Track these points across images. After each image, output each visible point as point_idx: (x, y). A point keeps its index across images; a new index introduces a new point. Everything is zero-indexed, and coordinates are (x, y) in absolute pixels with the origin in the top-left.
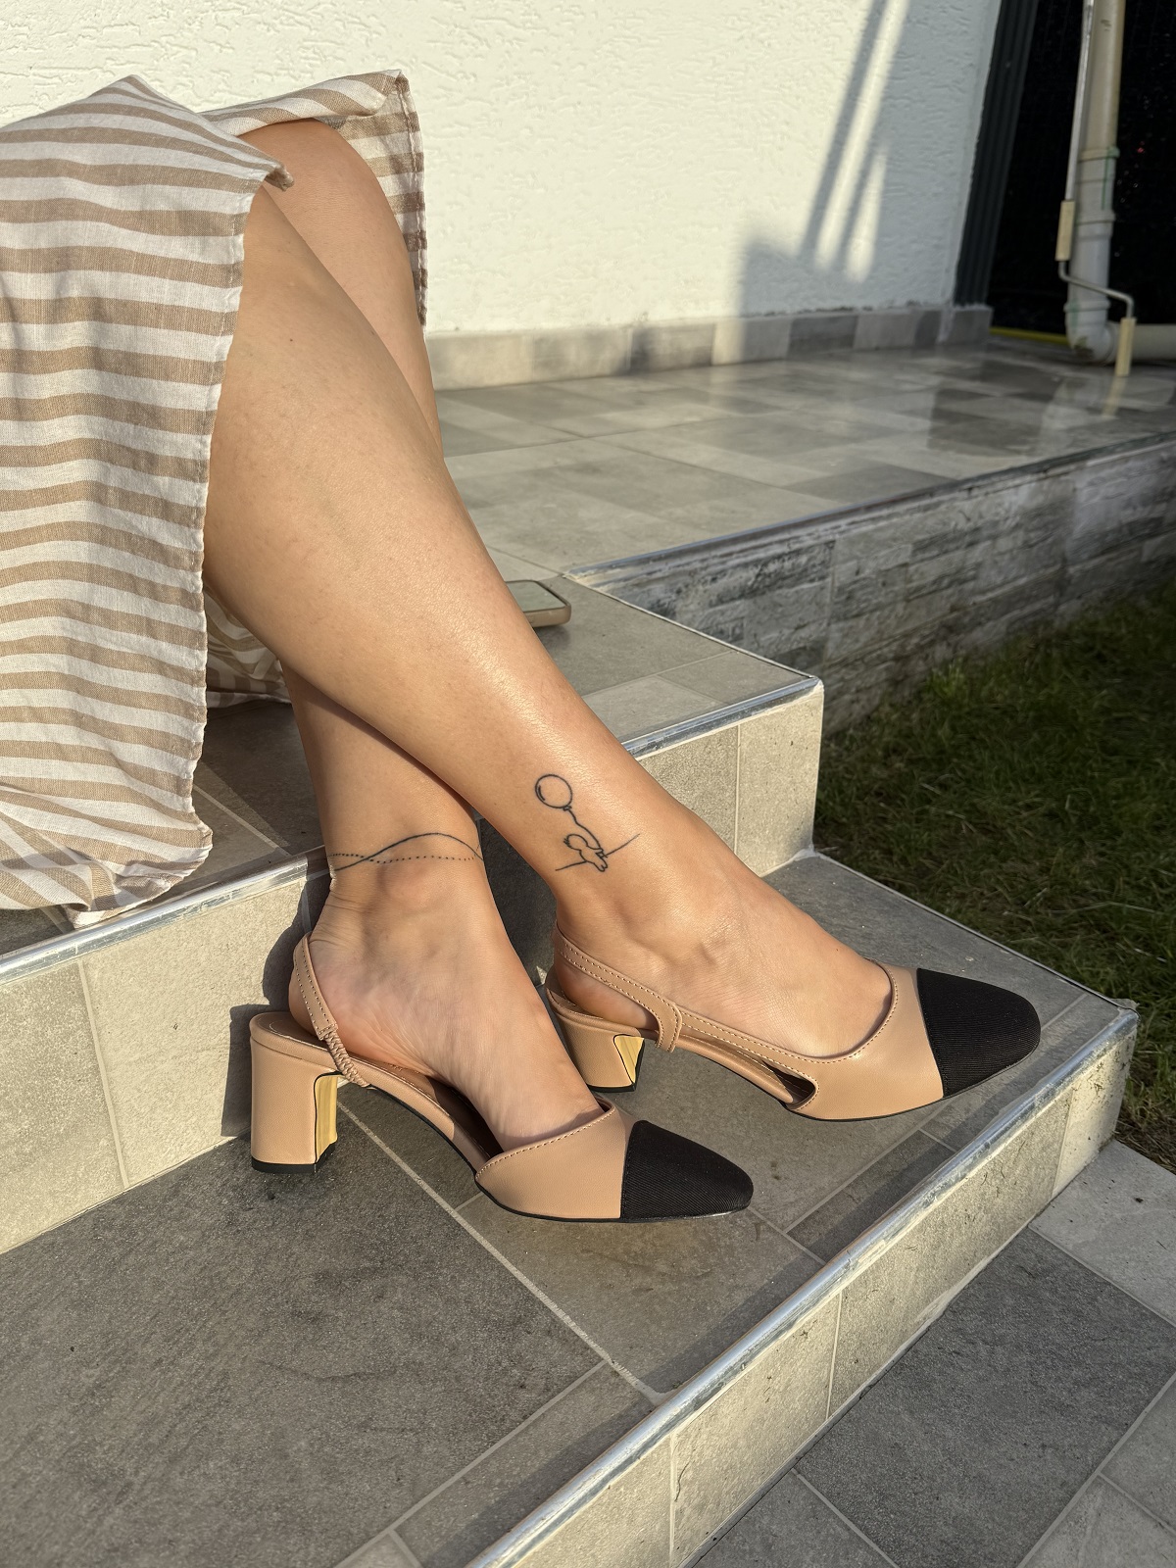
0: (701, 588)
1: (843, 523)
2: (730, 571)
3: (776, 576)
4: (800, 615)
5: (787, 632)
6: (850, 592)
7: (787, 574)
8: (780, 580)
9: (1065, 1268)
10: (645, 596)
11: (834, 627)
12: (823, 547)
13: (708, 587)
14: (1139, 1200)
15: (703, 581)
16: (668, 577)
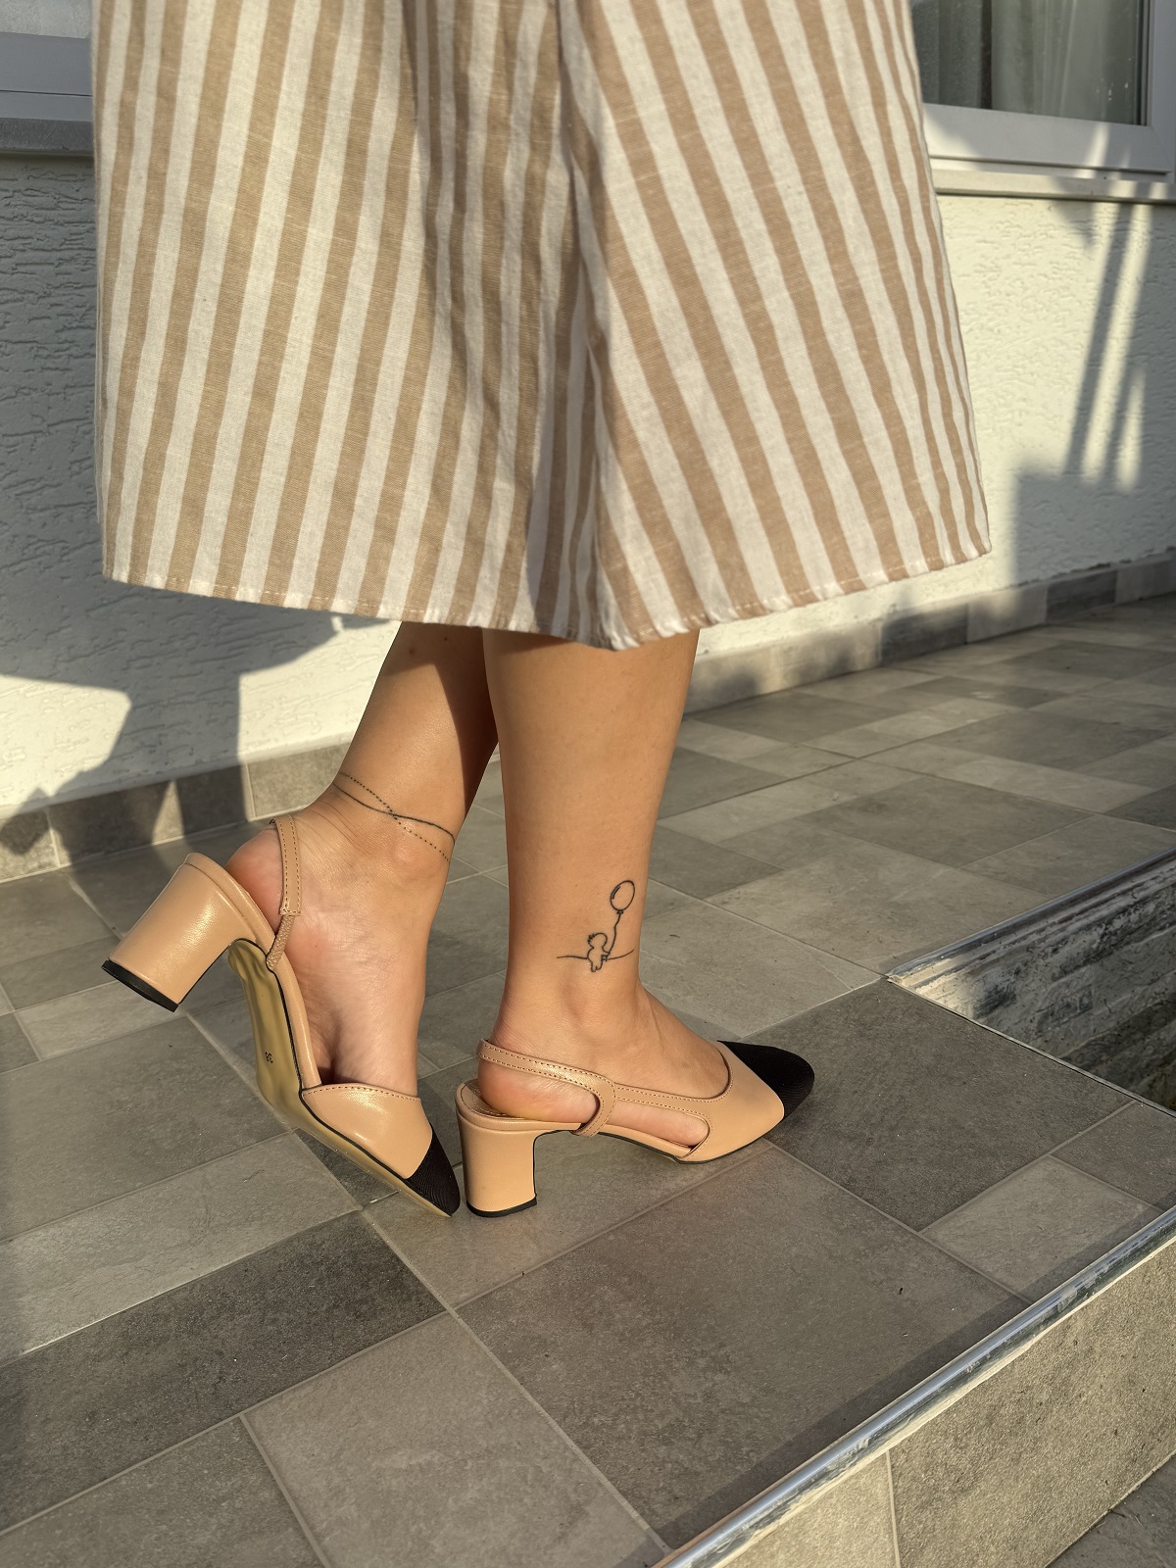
3: (1122, 933)
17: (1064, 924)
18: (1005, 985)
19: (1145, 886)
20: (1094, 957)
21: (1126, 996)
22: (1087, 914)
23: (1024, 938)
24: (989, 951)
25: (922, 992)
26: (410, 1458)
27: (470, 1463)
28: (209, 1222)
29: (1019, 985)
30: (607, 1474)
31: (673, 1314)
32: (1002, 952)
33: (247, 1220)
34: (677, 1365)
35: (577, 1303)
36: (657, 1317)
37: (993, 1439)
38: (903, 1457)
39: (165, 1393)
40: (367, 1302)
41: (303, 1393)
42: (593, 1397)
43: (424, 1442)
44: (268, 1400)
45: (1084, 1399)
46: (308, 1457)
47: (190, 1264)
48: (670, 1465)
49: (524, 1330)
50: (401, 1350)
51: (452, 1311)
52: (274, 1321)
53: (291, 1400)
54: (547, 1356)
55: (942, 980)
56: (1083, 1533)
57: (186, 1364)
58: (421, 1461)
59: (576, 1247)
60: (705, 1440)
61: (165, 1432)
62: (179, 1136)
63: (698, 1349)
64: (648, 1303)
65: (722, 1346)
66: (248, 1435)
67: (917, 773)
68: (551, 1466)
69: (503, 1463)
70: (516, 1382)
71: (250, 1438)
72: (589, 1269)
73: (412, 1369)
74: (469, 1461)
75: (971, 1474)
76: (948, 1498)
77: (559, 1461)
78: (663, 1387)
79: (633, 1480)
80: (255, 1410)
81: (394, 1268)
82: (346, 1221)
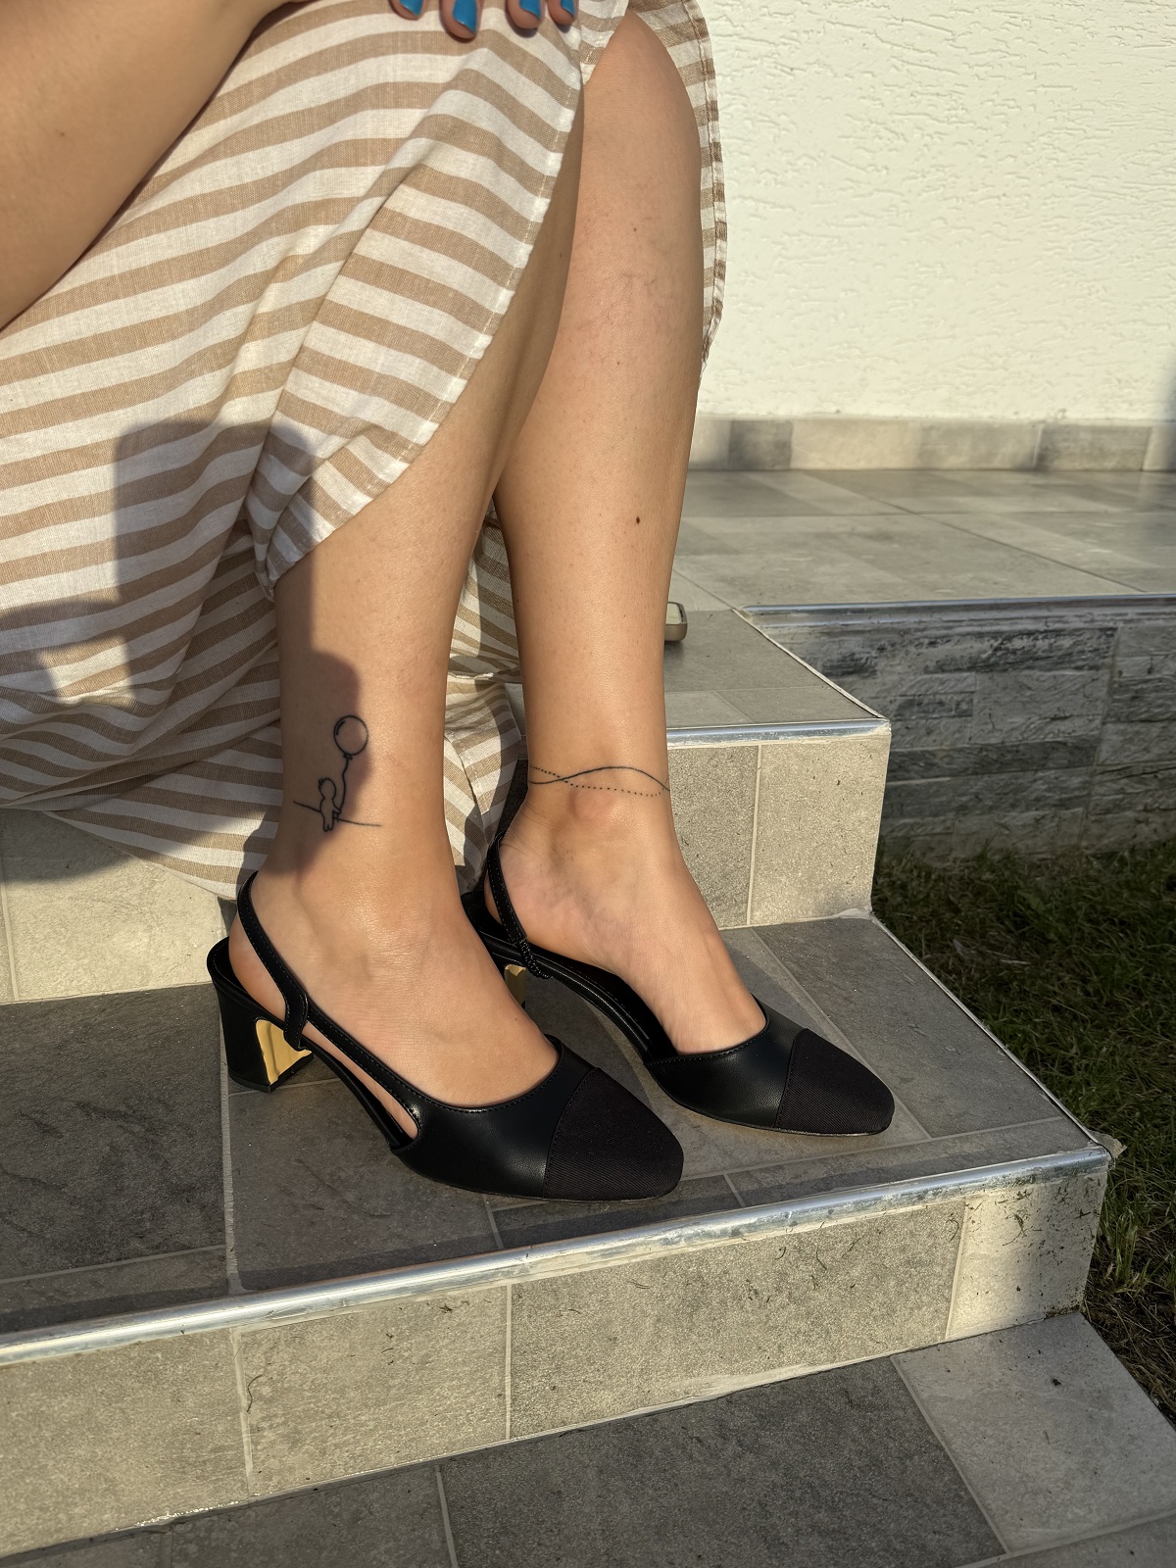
0: (912, 649)
1: (1131, 612)
2: (956, 638)
3: (1025, 654)
4: (1057, 705)
5: (1036, 721)
6: (1137, 691)
7: (1041, 654)
8: (1029, 659)
9: (901, 1413)
10: (835, 646)
11: (1110, 727)
12: (1098, 633)
13: (923, 650)
14: (1056, 1383)
15: (916, 643)
16: (870, 631)
18: (863, 656)
19: (1064, 619)
20: (981, 666)
21: (1018, 720)
22: (982, 623)
29: (882, 662)
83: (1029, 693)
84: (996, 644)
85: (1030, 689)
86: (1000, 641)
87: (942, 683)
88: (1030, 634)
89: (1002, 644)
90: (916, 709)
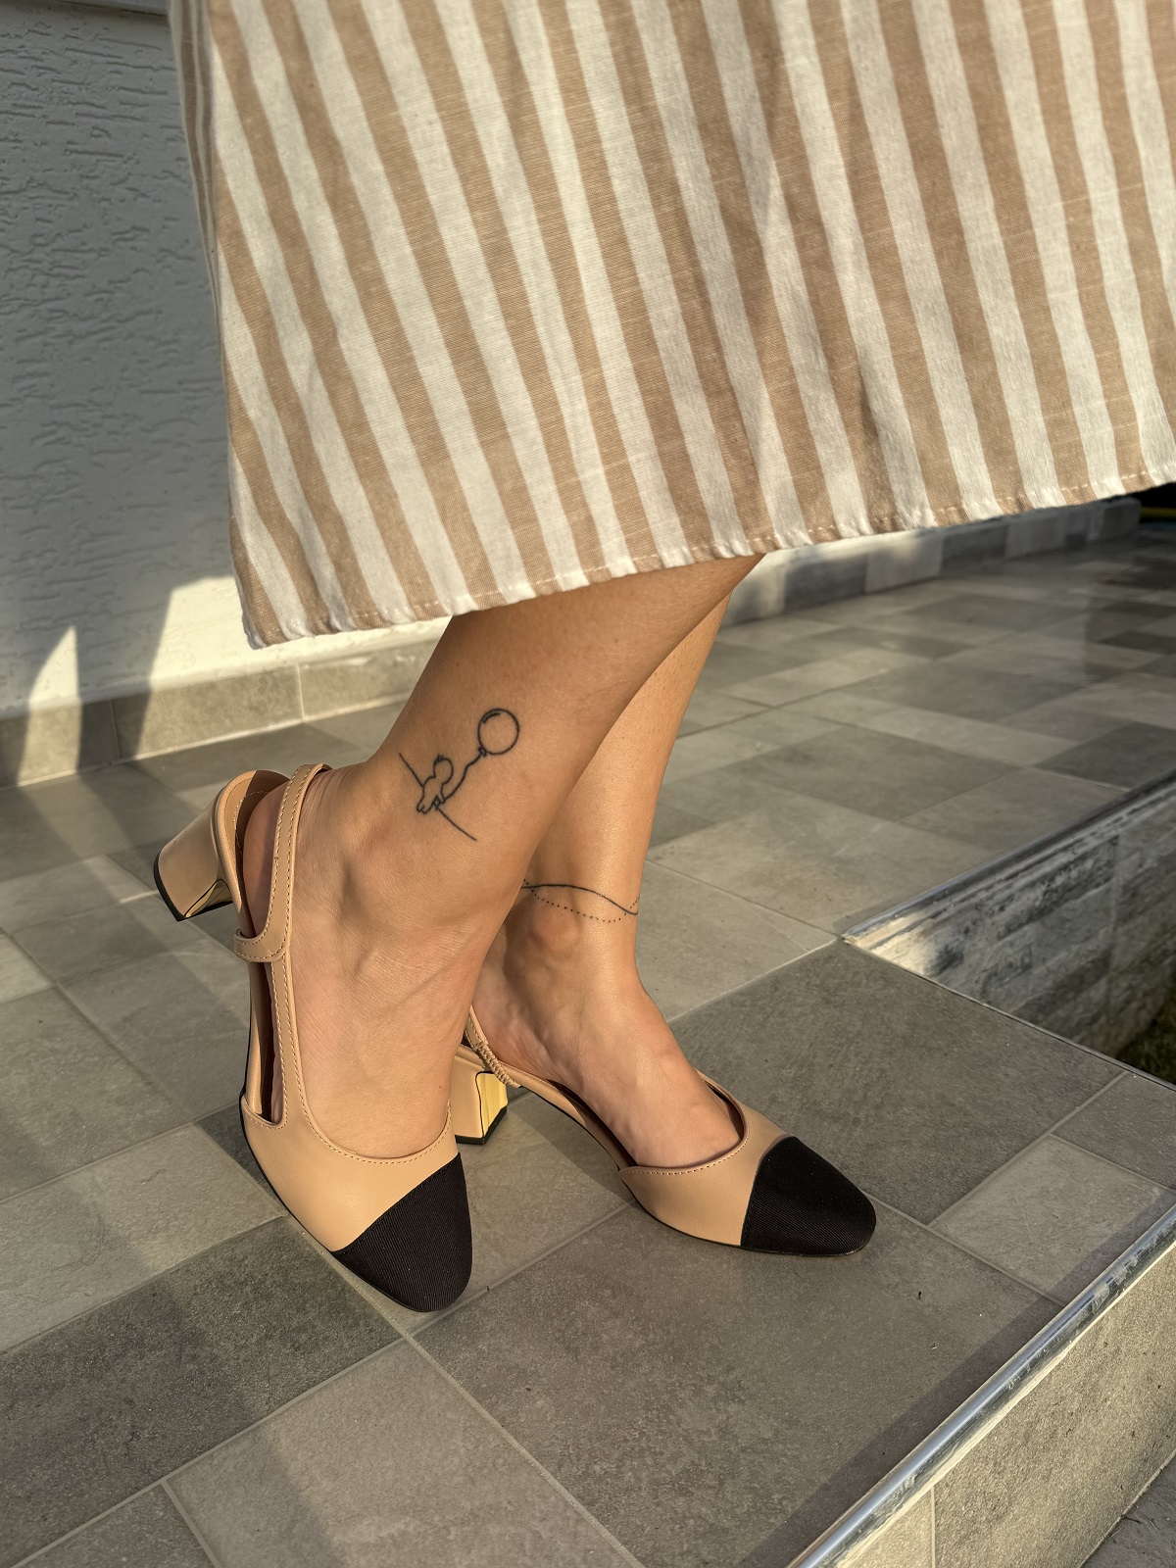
0: (988, 921)
1: (1123, 814)
2: (1017, 895)
3: (1063, 889)
4: (1087, 926)
5: (1074, 950)
6: (1135, 888)
7: (1073, 883)
8: (1067, 892)
10: (932, 945)
11: (1121, 930)
12: (1107, 846)
13: (996, 918)
15: (990, 912)
16: (953, 916)
17: (1010, 882)
18: (955, 944)
19: (1085, 841)
20: (1036, 915)
21: (1063, 955)
22: (1030, 870)
23: (973, 895)
24: (941, 908)
25: (878, 952)
26: (379, 1528)
27: (453, 1531)
28: (104, 1235)
29: (968, 945)
30: (620, 1536)
31: (669, 1333)
32: (952, 910)
33: (150, 1231)
34: (683, 1395)
35: (556, 1323)
36: (651, 1336)
37: (1028, 1458)
38: (946, 1491)
39: (64, 1456)
40: (306, 1330)
41: (238, 1449)
42: (590, 1440)
43: (394, 1506)
44: (196, 1460)
45: (1109, 1403)
46: (252, 1534)
47: (83, 1288)
48: (692, 1521)
49: (498, 1359)
50: (353, 1389)
51: (410, 1338)
52: (194, 1357)
53: (224, 1459)
54: (529, 1390)
55: (896, 940)
56: (1099, 1543)
57: (88, 1419)
58: (393, 1531)
59: (547, 1254)
60: (729, 1487)
61: (68, 1508)
62: (59, 1130)
63: (703, 1374)
64: (637, 1319)
65: (730, 1369)
66: (174, 1508)
67: (837, 723)
68: (551, 1529)
69: (493, 1529)
70: (496, 1424)
71: (177, 1512)
72: (565, 1280)
73: (369, 1413)
74: (451, 1529)
75: (1007, 1499)
76: (984, 1528)
77: (560, 1523)
78: (669, 1422)
79: (651, 1543)
80: (180, 1475)
81: (333, 1286)
82: (270, 1230)
83: (1067, 925)
84: (1044, 888)
85: (1069, 920)
86: (1047, 884)
87: (1012, 944)
88: (1065, 868)
89: (1049, 886)
90: (994, 979)
